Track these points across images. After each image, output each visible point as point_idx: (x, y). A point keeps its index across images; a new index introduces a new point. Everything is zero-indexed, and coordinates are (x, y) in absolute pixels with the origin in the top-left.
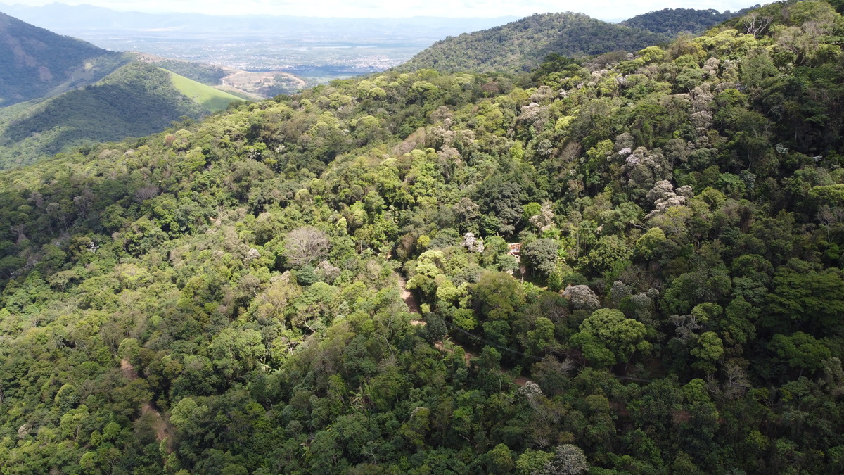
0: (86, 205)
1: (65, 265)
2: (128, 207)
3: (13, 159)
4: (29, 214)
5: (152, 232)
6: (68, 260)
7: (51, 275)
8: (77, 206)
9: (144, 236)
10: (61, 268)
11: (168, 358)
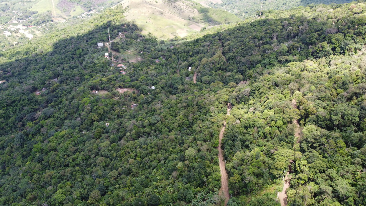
0: (303, 31)
1: (286, 54)
2: (320, 36)
3: (282, 6)
4: (280, 30)
5: (327, 49)
6: (288, 52)
7: (280, 56)
8: (300, 30)
9: (322, 50)
10: (284, 54)
11: (311, 106)
